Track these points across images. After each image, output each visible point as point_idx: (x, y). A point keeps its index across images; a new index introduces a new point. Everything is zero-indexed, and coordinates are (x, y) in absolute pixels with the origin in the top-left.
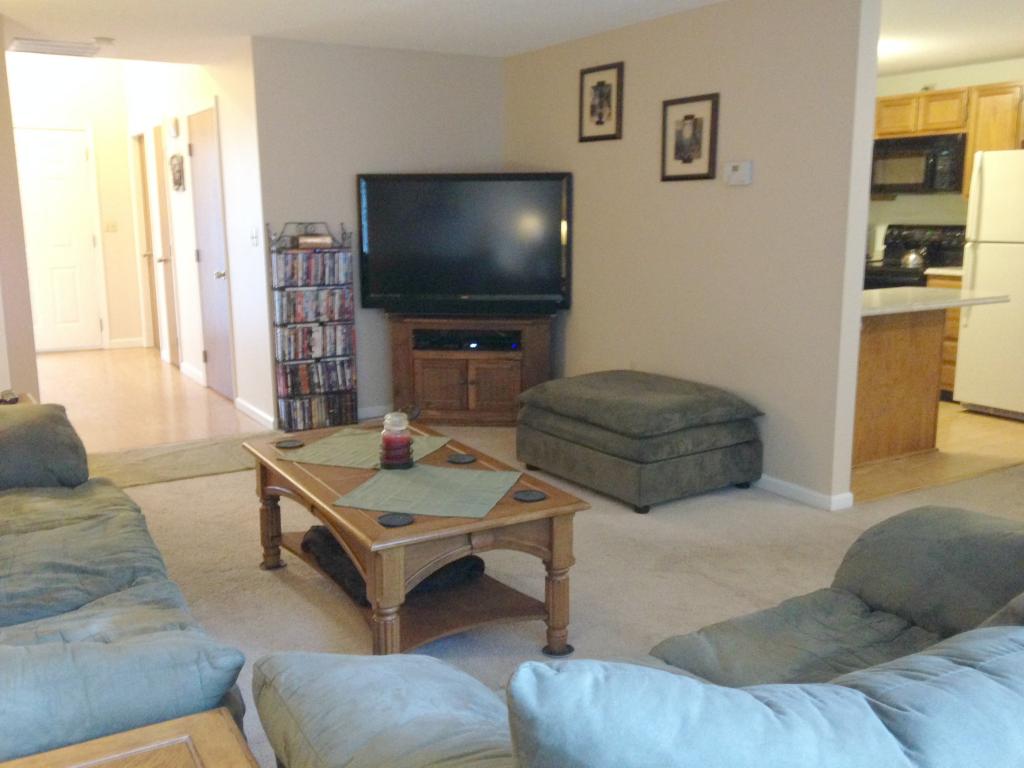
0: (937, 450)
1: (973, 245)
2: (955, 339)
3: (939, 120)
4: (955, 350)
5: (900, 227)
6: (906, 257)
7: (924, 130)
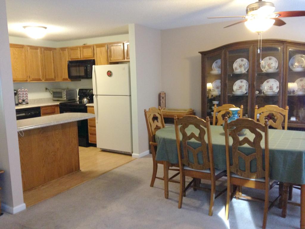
0: (81, 170)
1: (96, 96)
2: (95, 127)
3: (87, 55)
4: (95, 130)
5: (82, 90)
6: (83, 100)
7: (83, 58)
